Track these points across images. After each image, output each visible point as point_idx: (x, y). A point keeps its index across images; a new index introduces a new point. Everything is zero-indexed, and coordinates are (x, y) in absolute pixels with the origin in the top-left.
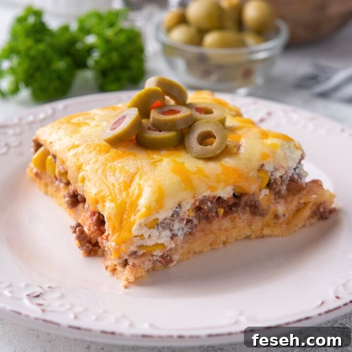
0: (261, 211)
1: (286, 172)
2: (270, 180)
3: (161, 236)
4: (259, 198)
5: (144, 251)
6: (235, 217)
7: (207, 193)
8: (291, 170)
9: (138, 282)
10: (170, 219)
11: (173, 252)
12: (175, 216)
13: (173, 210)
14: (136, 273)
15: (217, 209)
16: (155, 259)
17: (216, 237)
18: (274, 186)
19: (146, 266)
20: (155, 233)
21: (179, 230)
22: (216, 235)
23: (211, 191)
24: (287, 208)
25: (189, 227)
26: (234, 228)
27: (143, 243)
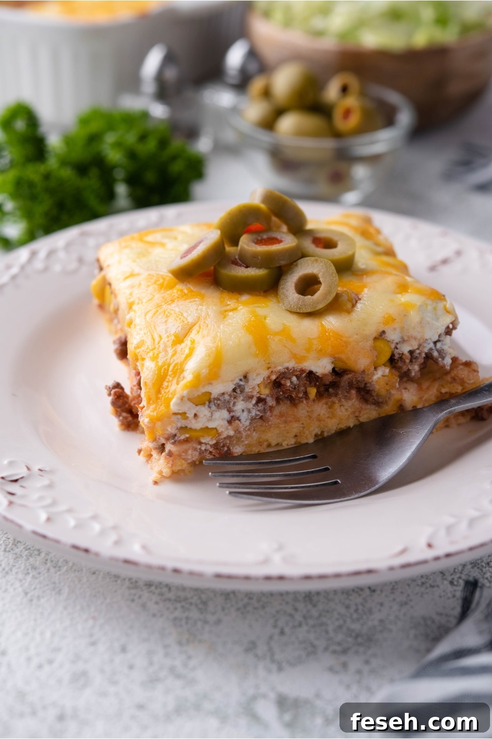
0: (375, 398)
1: (420, 345)
2: (393, 355)
3: (214, 417)
4: (371, 378)
5: (187, 436)
6: (334, 403)
7: (291, 364)
8: (429, 344)
9: (177, 476)
10: (230, 396)
11: (235, 442)
12: (238, 391)
13: (235, 382)
14: (172, 465)
15: (306, 389)
16: (203, 448)
17: (303, 428)
18: (400, 364)
19: (189, 457)
20: (204, 411)
21: (243, 411)
22: (303, 424)
23: (297, 363)
24: (421, 398)
25: (259, 408)
26: (331, 418)
27: (187, 425)
